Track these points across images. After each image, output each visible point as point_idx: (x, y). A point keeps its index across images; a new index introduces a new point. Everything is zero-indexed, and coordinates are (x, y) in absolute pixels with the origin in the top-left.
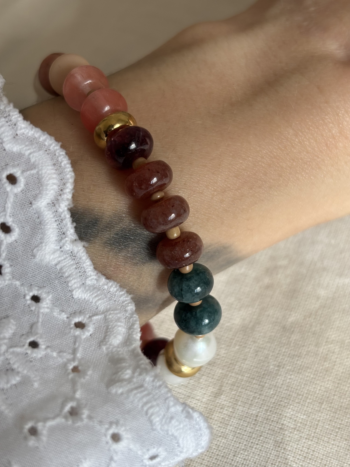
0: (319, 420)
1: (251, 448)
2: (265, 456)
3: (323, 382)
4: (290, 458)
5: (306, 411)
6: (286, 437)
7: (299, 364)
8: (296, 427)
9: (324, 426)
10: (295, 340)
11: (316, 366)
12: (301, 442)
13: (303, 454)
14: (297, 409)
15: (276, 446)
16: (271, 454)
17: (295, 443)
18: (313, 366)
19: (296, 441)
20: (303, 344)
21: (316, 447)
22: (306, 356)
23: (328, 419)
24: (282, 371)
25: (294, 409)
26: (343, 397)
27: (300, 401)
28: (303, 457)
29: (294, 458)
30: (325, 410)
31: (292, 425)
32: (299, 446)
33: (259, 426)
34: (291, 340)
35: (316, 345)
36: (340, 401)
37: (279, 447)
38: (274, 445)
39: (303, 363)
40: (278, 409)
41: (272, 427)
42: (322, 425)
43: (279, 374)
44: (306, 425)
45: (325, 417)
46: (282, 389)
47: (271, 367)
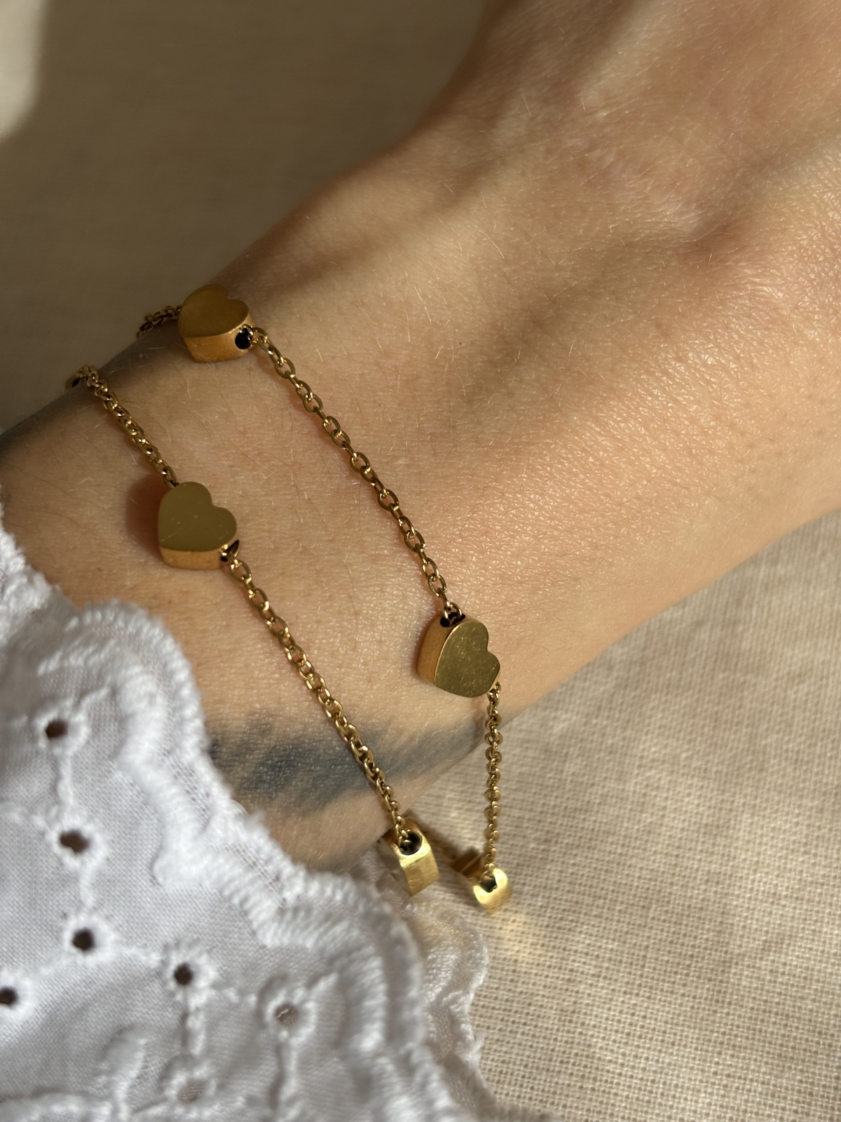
0: (647, 947)
1: (513, 1035)
2: (546, 1047)
3: (643, 859)
4: (597, 1042)
5: (616, 931)
6: (582, 998)
7: (587, 829)
8: (600, 972)
9: (660, 959)
10: (573, 774)
11: (625, 825)
12: (614, 1003)
13: (624, 1027)
14: (598, 931)
15: (565, 1021)
16: (556, 1040)
17: (603, 1008)
18: (618, 829)
19: (604, 1003)
20: (591, 782)
21: (648, 1008)
22: (602, 807)
23: (665, 941)
24: (554, 851)
25: (590, 931)
26: (691, 885)
27: (602, 912)
28: (624, 1036)
29: (606, 1042)
30: (656, 922)
31: (592, 967)
32: (612, 1013)
33: (523, 983)
34: (564, 774)
35: (619, 780)
36: (685, 896)
37: (570, 1021)
38: (560, 1020)
39: (597, 825)
40: (556, 938)
41: (549, 980)
42: (655, 956)
43: (550, 858)
44: (621, 961)
45: (659, 937)
46: (560, 892)
47: (532, 845)
